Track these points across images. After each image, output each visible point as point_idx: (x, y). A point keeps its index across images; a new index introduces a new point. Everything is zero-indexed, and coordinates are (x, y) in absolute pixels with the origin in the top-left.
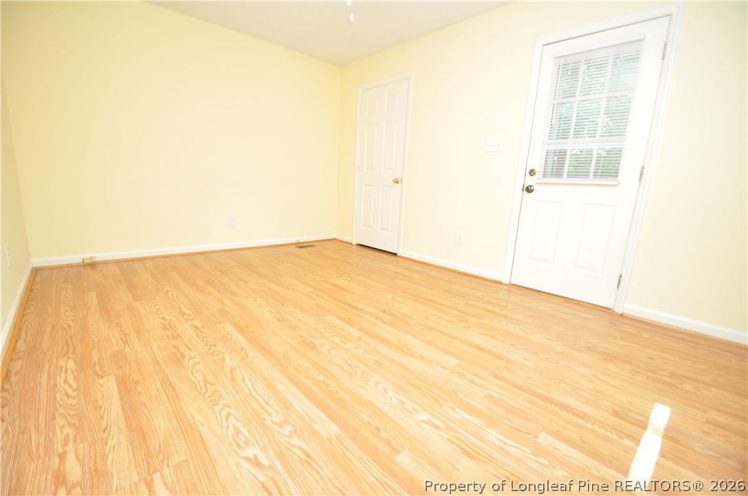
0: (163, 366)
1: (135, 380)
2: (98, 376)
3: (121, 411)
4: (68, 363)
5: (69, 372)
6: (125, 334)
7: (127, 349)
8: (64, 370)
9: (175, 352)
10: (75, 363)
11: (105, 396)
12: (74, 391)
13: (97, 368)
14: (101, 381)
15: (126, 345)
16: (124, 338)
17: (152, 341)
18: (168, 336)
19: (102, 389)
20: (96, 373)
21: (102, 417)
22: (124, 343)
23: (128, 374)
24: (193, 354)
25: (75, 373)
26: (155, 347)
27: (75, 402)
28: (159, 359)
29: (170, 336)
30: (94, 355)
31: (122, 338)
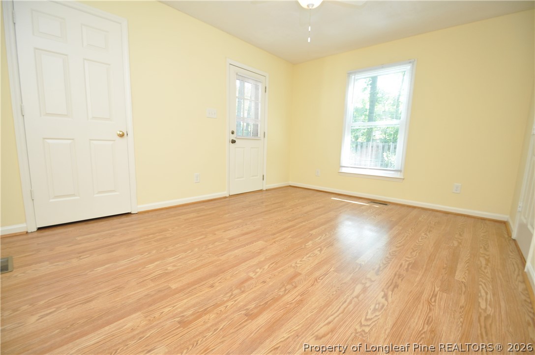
0: (425, 267)
1: (444, 270)
2: (465, 284)
3: (459, 264)
4: (485, 306)
5: (484, 298)
6: (429, 303)
7: (437, 289)
8: (488, 303)
9: (411, 268)
10: (479, 303)
11: (464, 273)
12: (481, 285)
13: (464, 289)
14: (464, 280)
15: (436, 292)
16: (433, 300)
17: (416, 284)
18: (402, 280)
19: (464, 276)
20: (465, 286)
21: (468, 266)
22: (436, 296)
23: (446, 275)
24: (404, 262)
25: (479, 295)
26: (418, 279)
27: (480, 279)
28: (423, 271)
29: (400, 279)
30: (463, 301)
31: (435, 301)
